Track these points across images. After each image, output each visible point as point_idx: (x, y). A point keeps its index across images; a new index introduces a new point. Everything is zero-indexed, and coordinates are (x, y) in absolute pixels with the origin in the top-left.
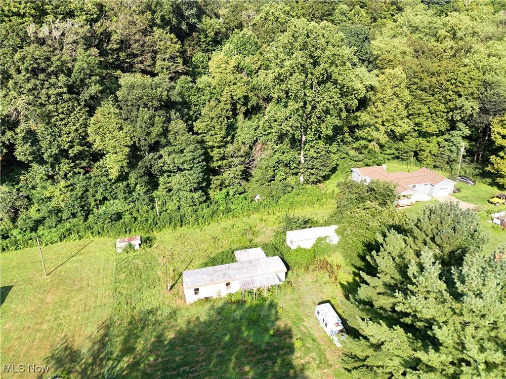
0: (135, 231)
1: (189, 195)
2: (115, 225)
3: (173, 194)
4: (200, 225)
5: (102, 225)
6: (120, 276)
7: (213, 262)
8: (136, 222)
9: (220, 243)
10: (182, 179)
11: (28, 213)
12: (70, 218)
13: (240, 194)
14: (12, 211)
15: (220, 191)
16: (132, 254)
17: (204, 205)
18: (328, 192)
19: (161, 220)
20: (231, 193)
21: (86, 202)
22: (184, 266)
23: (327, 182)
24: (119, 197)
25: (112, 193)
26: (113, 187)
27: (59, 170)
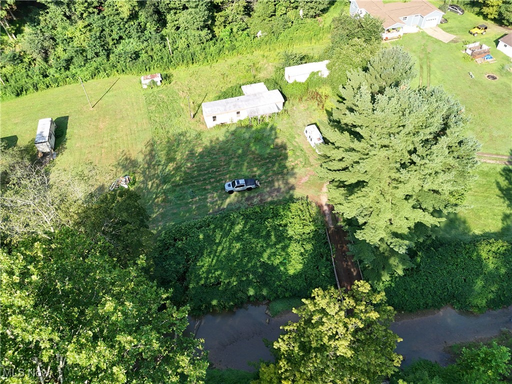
0: (154, 68)
1: (197, 33)
2: (136, 64)
3: (181, 32)
4: (209, 62)
5: (124, 64)
6: (151, 108)
7: (224, 95)
8: (154, 61)
9: (228, 79)
10: (189, 17)
11: (56, 53)
12: (94, 57)
13: (243, 30)
14: (43, 51)
15: (224, 28)
16: (155, 89)
17: (211, 43)
18: (326, 26)
19: (174, 58)
20: (235, 30)
21: (105, 42)
22: (201, 99)
23: (325, 15)
24: (133, 35)
25: (126, 33)
26: (126, 26)
27: (75, 10)
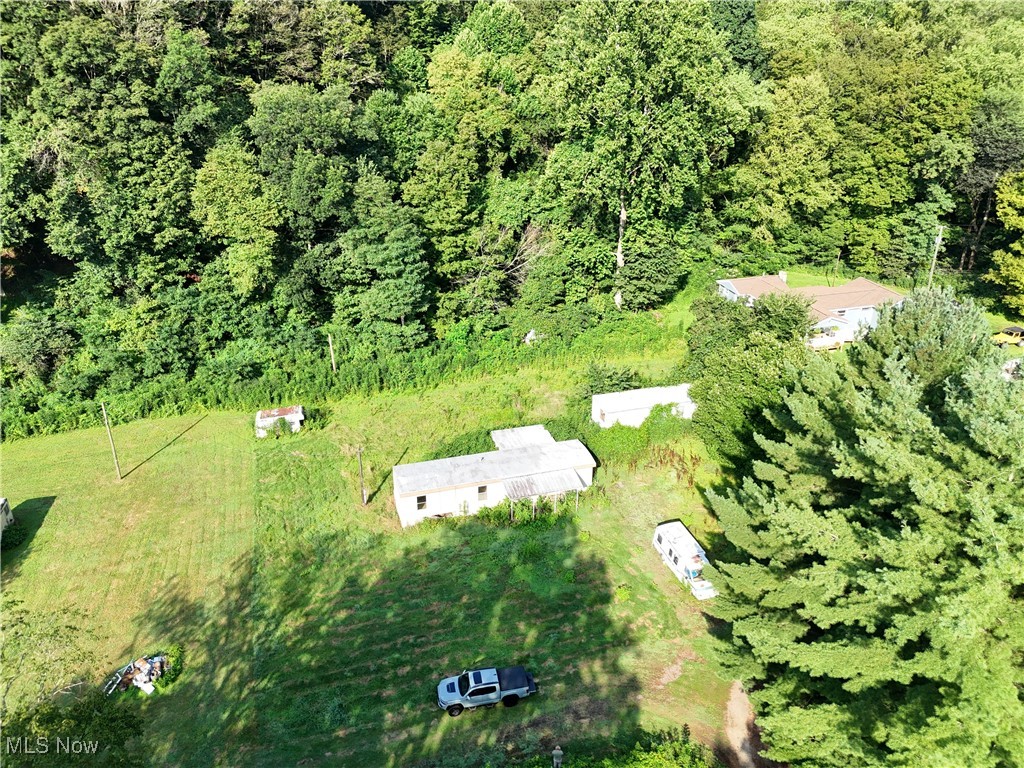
0: (290, 398)
1: (396, 329)
2: (249, 386)
3: (362, 329)
4: (419, 387)
5: (223, 387)
6: (267, 480)
7: (450, 450)
8: (292, 381)
9: (459, 420)
10: (382, 296)
11: (73, 363)
12: (159, 372)
13: (496, 329)
14: (43, 358)
15: (456, 323)
16: (286, 440)
17: (425, 350)
18: (670, 325)
19: (340, 377)
20: (478, 328)
21: (190, 342)
22: (392, 460)
23: (669, 307)
24: (255, 333)
25: (240, 326)
26: (243, 313)
27: (135, 277)
